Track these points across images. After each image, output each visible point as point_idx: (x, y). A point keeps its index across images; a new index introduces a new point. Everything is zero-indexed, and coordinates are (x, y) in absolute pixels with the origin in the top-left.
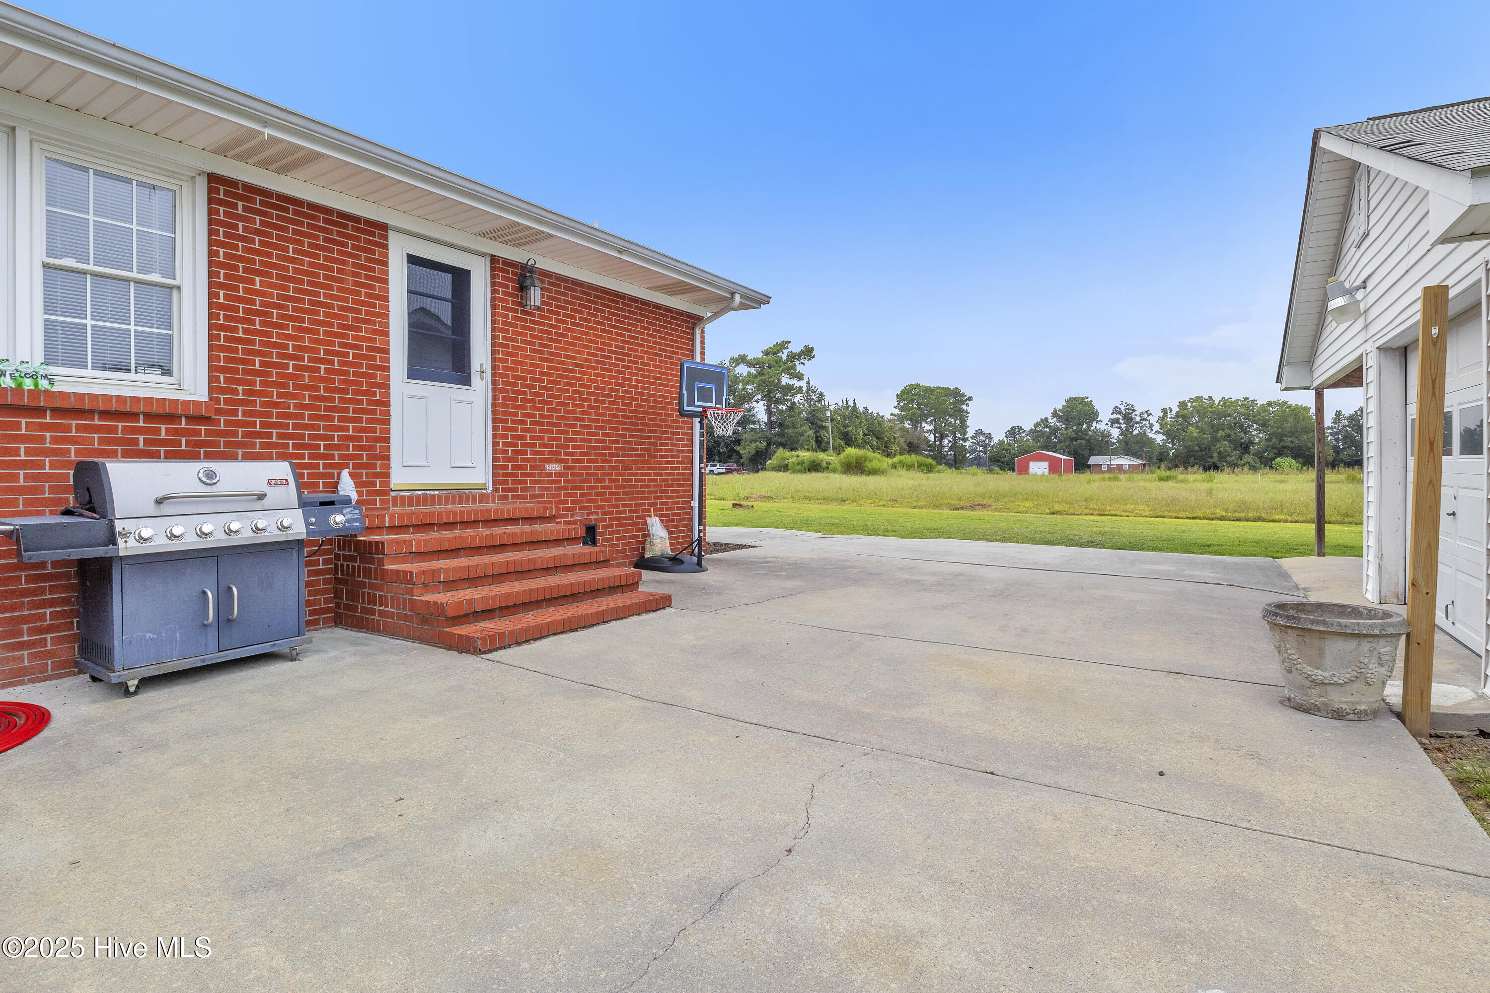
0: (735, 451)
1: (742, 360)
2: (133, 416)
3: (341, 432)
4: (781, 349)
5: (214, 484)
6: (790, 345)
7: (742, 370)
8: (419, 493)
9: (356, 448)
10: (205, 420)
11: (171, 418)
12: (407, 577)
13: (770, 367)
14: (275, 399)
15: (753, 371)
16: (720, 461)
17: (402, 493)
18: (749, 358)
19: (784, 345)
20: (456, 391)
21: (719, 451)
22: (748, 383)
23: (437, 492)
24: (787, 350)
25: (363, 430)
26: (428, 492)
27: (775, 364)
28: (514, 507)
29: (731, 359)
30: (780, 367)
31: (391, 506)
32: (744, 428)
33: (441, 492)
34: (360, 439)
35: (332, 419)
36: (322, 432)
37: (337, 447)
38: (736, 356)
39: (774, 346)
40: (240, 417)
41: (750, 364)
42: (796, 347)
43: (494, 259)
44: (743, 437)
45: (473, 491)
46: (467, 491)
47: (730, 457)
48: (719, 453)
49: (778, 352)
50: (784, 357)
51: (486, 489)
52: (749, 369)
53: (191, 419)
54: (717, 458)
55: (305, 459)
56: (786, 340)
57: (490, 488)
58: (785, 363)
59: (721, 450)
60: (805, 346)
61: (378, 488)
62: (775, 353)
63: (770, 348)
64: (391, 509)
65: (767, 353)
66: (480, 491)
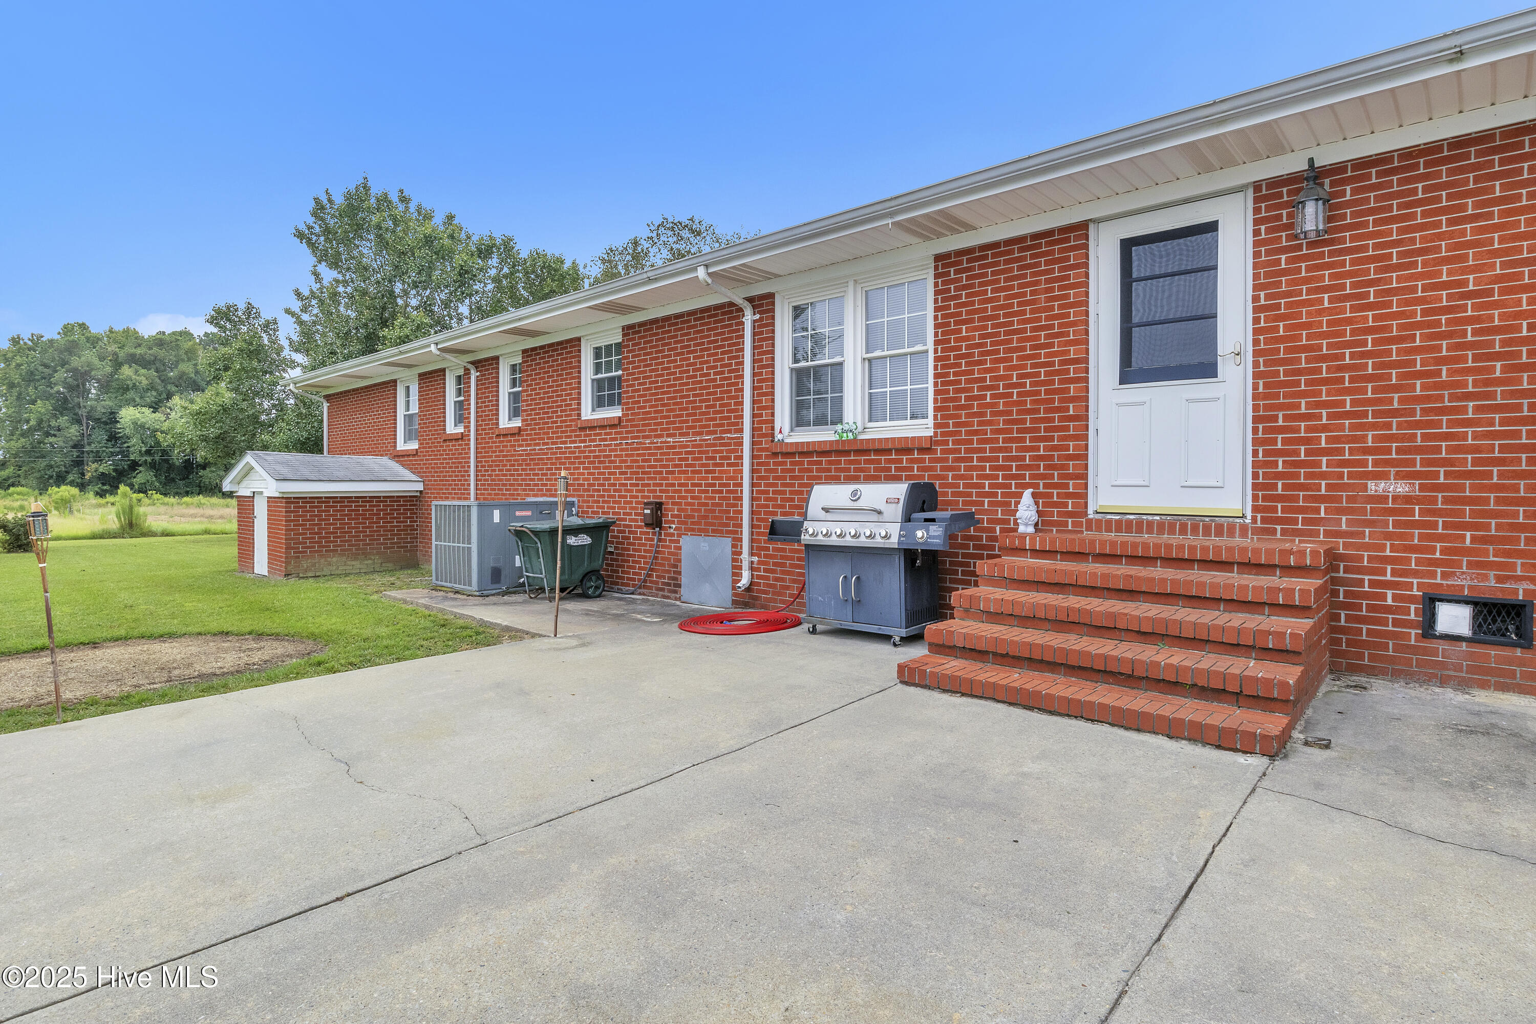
2: (888, 451)
3: (1032, 452)
5: (859, 498)
8: (1132, 517)
9: (1046, 467)
10: (927, 450)
11: (908, 451)
14: (975, 428)
17: (1109, 517)
20: (1190, 388)
23: (1158, 518)
25: (1054, 448)
26: (1145, 517)
31: (1084, 530)
33: (1163, 517)
34: (1051, 457)
35: (1023, 440)
36: (1014, 454)
37: (1028, 467)
40: (951, 446)
45: (1217, 519)
46: (1207, 519)
51: (1244, 516)
53: (922, 450)
55: (999, 479)
57: (1249, 517)
61: (1070, 509)
64: (1085, 532)
66: (1231, 519)
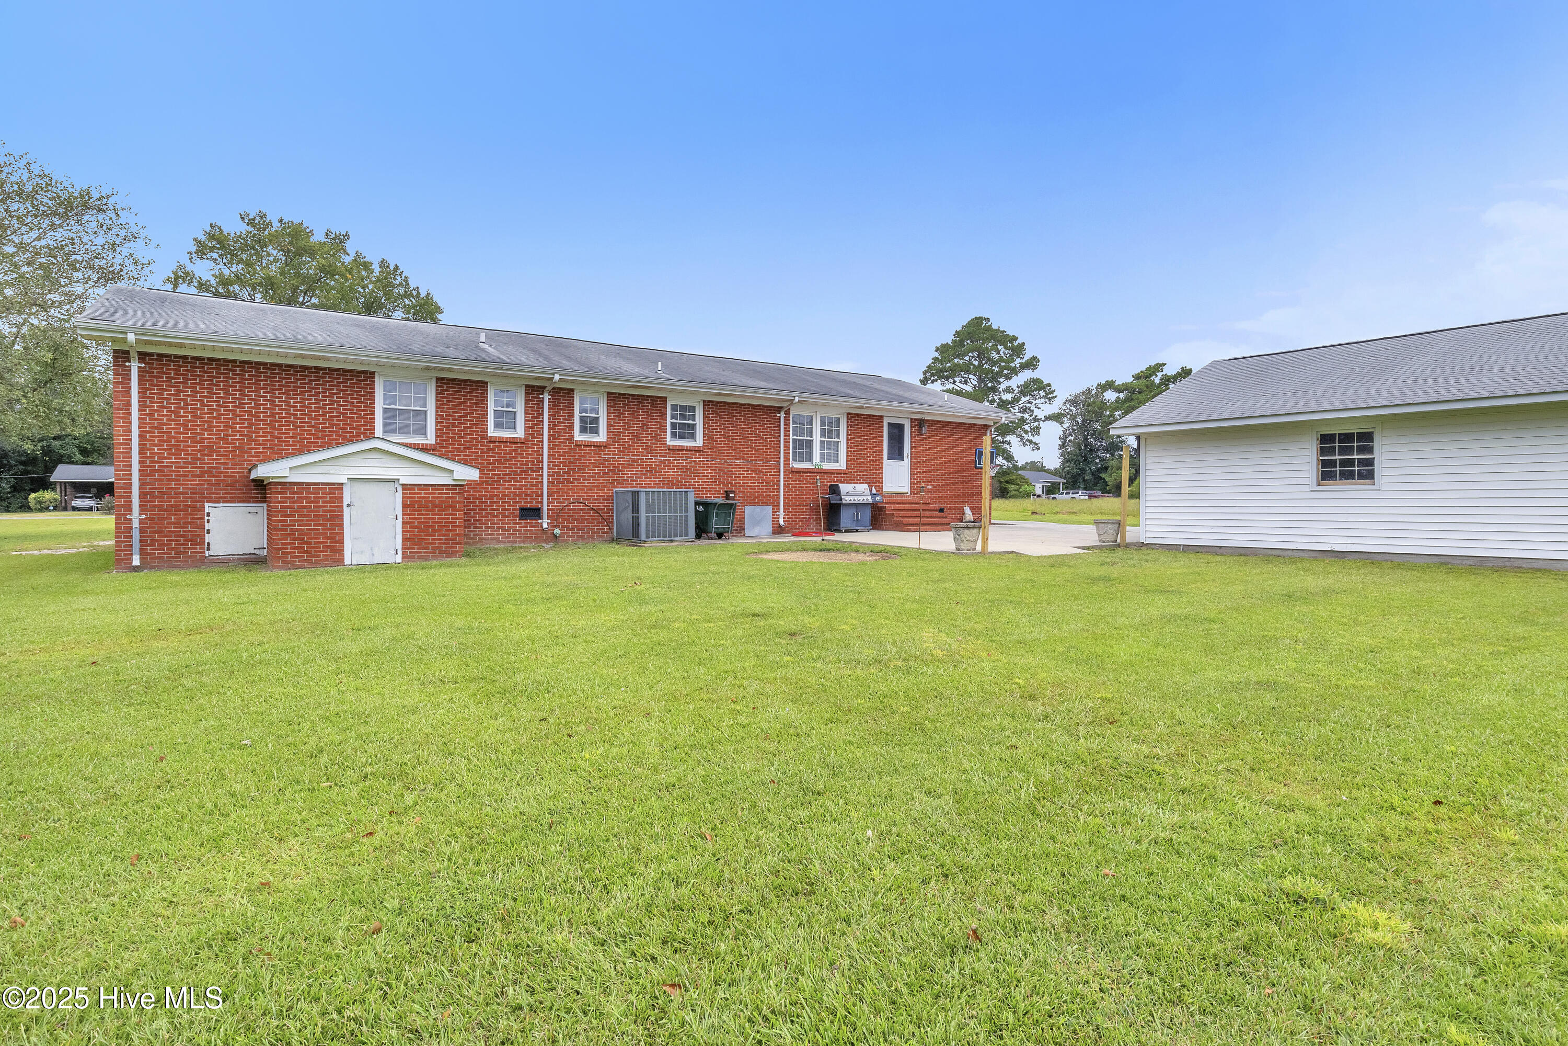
0: (1101, 478)
1: (1110, 385)
2: (834, 473)
4: (1154, 372)
6: (1165, 368)
7: (1110, 396)
8: (891, 494)
9: (876, 479)
10: (845, 474)
12: (893, 515)
13: (1140, 392)
14: (859, 468)
15: (1122, 396)
16: (1085, 489)
17: (887, 494)
18: (1117, 383)
19: (1159, 367)
20: (900, 462)
21: (1084, 478)
22: (1116, 409)
24: (1162, 373)
25: (877, 474)
26: (894, 493)
27: (1145, 389)
28: (916, 500)
29: (1098, 385)
30: (1151, 391)
32: (1113, 455)
33: (897, 493)
35: (870, 473)
36: (870, 477)
37: (872, 480)
38: (1103, 382)
39: (1147, 369)
40: (852, 473)
41: (1118, 390)
42: (1170, 370)
43: (911, 419)
44: (1110, 464)
46: (904, 494)
47: (1096, 484)
48: (1084, 481)
49: (1151, 376)
50: (1157, 380)
51: (909, 494)
52: (1118, 395)
54: (1082, 486)
56: (1161, 362)
57: (911, 494)
58: (1158, 387)
59: (1086, 478)
60: (1182, 368)
61: (882, 491)
62: (1146, 377)
63: (1142, 372)
64: (885, 498)
65: (1137, 377)
